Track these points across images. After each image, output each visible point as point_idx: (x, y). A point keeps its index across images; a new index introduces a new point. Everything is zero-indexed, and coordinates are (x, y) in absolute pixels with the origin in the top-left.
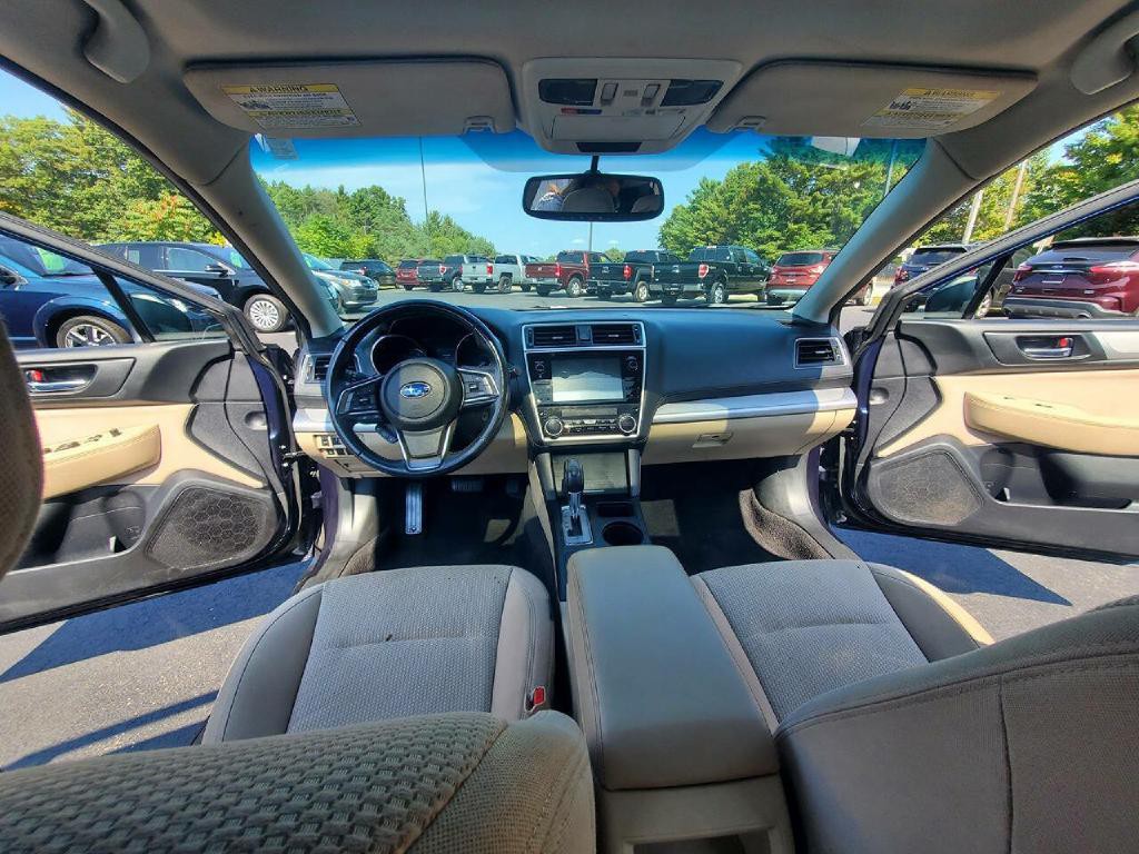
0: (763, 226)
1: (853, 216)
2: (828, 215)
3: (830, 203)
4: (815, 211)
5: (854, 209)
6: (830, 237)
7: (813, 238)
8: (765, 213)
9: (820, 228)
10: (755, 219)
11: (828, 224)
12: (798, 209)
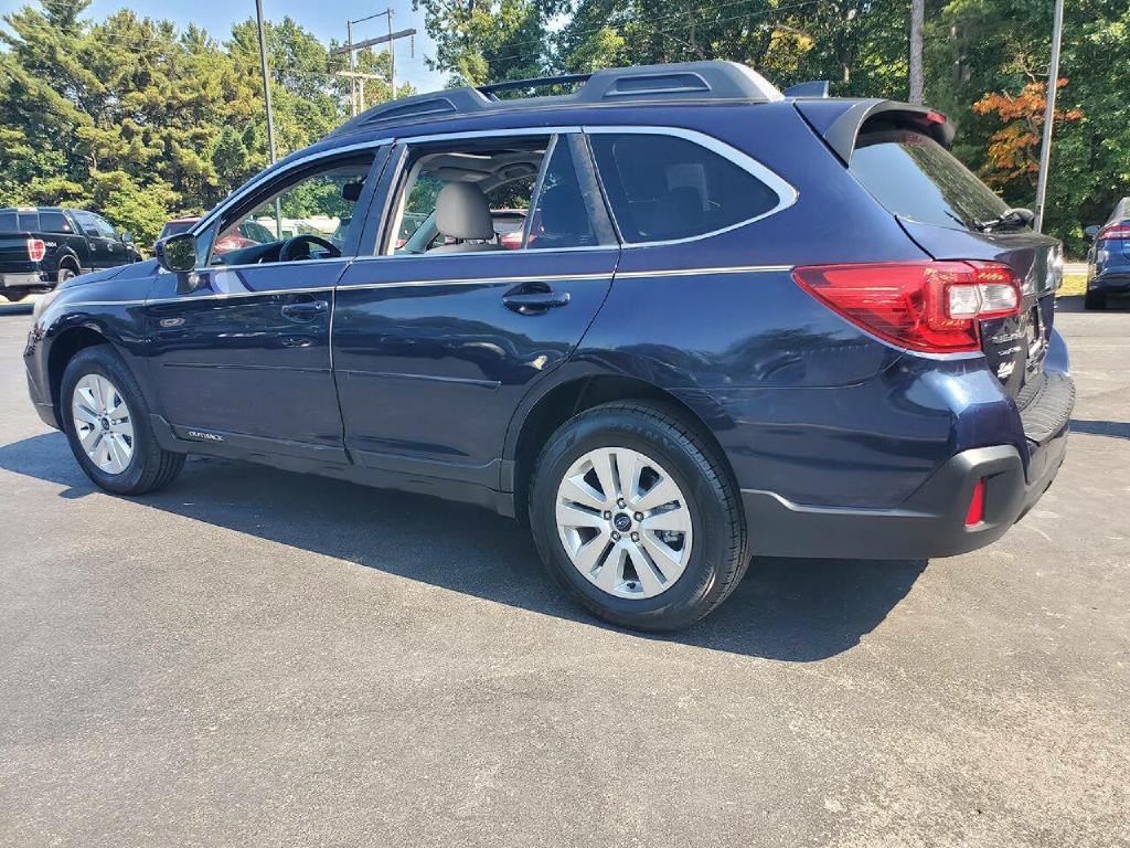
0: (40, 172)
1: (201, 164)
2: (157, 159)
3: (155, 139)
4: (134, 150)
5: (198, 153)
6: (174, 196)
7: (144, 195)
8: (39, 148)
9: (149, 180)
10: (20, 157)
11: (162, 173)
12: (102, 145)
